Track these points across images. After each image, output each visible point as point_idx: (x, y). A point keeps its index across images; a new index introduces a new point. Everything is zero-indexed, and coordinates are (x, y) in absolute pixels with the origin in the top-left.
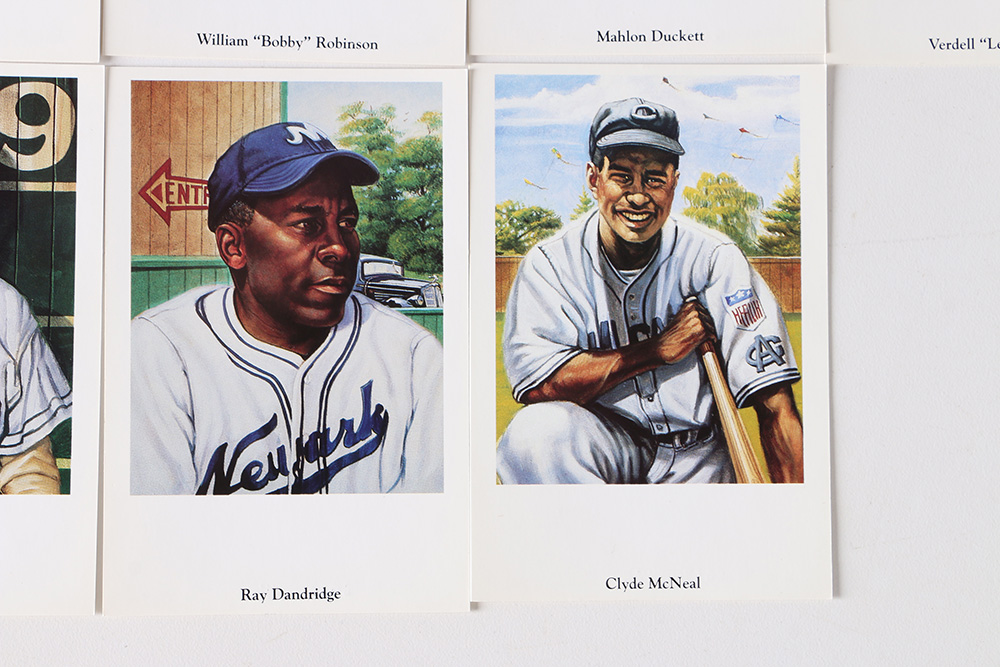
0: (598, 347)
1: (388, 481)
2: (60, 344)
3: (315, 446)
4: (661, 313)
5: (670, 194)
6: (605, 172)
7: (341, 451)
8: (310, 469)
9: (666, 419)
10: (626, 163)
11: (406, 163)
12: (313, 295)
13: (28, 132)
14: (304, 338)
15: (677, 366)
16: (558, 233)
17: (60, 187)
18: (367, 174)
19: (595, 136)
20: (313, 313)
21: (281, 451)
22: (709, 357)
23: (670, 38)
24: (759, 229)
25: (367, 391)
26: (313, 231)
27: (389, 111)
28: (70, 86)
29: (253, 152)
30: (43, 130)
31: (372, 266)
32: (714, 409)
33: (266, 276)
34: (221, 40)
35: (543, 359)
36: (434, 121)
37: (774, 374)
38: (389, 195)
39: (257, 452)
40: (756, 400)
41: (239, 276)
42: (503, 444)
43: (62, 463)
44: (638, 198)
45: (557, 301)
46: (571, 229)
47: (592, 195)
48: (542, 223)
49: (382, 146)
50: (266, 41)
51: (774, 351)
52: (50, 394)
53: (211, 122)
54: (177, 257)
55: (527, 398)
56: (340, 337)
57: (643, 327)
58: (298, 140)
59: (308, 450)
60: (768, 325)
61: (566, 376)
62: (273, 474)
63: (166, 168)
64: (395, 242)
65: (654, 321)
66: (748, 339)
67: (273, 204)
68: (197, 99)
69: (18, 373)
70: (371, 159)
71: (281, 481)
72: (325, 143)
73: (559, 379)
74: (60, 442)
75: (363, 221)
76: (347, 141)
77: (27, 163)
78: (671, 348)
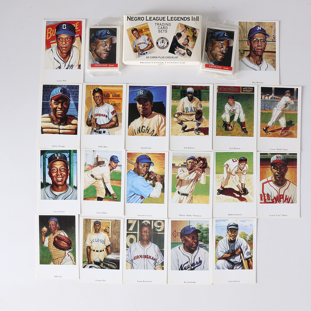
0: (228, 253)
1: (202, 269)
2: (162, 252)
3: (193, 265)
4: (236, 249)
5: (237, 234)
6: (229, 231)
7: (196, 265)
8: (192, 267)
9: (236, 262)
10: (232, 230)
11: (204, 230)
12: (193, 246)
13: (159, 227)
14: (192, 252)
15: (237, 255)
16: (223, 239)
17: (162, 233)
18: (200, 232)
19: (228, 227)
20: (193, 249)
21: (189, 265)
22: (241, 254)
23: (237, 215)
24: (248, 238)
25: (199, 258)
26: (193, 239)
27: (202, 224)
28: (164, 221)
29: (186, 229)
30: (160, 226)
31: (200, 243)
32: (242, 260)
33: (187, 244)
34: (182, 215)
35: (221, 254)
36: (208, 225)
37: (249, 256)
38: (202, 234)
39: (186, 265)
40: (247, 259)
41: (184, 244)
42: (216, 265)
43: (163, 266)
44: (233, 235)
45: (223, 247)
46: (225, 238)
47: (227, 234)
48: (221, 238)
49: (202, 228)
50: (187, 215)
51: (250, 253)
52: (161, 258)
53: (181, 225)
54: (176, 242)
55: (219, 259)
56: (196, 252)
57: (233, 250)
58: (191, 227)
59: (192, 265)
60: (249, 250)
61: (224, 256)
62: (188, 268)
63: (175, 231)
64: (203, 240)
65: (235, 250)
66: (246, 252)
67: (188, 235)
68: (179, 223)
69: (157, 256)
70: (200, 230)
71: (189, 269)
72: (195, 228)
73: (223, 257)
74: (162, 264)
75: (199, 237)
76: (197, 228)
77: (158, 230)
78: (237, 253)
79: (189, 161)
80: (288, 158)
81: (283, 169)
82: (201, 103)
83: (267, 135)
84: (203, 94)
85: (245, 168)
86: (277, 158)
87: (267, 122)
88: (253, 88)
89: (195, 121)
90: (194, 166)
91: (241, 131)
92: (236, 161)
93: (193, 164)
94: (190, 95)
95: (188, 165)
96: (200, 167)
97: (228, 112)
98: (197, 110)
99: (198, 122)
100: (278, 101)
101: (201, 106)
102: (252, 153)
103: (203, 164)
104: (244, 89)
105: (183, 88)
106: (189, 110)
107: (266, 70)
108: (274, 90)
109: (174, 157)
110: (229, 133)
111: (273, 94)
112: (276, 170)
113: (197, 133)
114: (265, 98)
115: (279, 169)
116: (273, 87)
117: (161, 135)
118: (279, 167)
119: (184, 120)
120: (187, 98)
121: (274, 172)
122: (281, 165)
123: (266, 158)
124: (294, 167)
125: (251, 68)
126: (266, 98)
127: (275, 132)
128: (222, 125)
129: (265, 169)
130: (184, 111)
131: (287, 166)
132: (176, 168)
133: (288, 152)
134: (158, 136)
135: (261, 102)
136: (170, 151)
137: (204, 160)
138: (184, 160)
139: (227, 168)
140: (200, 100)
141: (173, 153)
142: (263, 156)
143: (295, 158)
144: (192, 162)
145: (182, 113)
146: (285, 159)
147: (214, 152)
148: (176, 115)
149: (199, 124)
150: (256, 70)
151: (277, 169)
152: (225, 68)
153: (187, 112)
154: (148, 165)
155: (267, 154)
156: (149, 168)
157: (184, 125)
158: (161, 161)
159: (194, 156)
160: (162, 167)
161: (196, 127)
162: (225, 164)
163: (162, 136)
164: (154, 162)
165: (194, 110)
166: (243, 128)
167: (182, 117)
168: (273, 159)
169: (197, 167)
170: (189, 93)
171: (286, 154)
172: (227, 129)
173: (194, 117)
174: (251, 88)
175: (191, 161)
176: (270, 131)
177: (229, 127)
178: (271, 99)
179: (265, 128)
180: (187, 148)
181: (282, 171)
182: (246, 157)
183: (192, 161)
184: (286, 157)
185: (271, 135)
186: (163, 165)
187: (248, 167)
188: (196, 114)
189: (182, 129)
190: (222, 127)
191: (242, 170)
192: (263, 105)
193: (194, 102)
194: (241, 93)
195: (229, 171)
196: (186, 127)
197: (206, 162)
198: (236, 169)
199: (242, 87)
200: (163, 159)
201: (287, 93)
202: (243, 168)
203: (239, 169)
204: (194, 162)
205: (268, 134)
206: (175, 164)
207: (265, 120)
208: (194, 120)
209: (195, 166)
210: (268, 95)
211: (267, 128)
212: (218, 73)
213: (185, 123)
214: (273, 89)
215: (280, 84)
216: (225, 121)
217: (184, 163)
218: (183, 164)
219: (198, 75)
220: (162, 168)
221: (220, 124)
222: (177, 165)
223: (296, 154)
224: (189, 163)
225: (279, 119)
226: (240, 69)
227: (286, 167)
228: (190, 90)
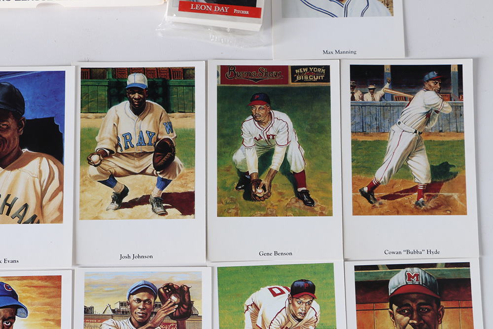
79: (135, 297)
80: (442, 277)
81: (429, 314)
82: (172, 120)
83: (375, 210)
84: (177, 93)
85: (310, 315)
86: (409, 280)
87: (372, 170)
88: (327, 68)
89: (152, 174)
90: (153, 313)
91: (293, 201)
92: (282, 292)
93: (148, 306)
94: (137, 96)
95: (132, 309)
96: (172, 316)
97: (252, 142)
98: (158, 139)
99: (161, 176)
100: (403, 106)
101: (171, 127)
102: (329, 267)
103: (180, 304)
104: (300, 74)
105: (114, 76)
106: (135, 141)
107: (362, 15)
108: (389, 72)
109: (91, 288)
110: (257, 207)
111: (387, 85)
112: (408, 318)
113: (160, 210)
114: (362, 99)
115: (418, 314)
116: (387, 63)
117: (50, 220)
118: (414, 306)
119: (119, 170)
120: (126, 104)
121: (400, 324)
122: (422, 301)
123: (373, 279)
124: (464, 304)
125: (319, 10)
126: (368, 97)
127: (399, 200)
128: (236, 184)
129: (371, 314)
130: (118, 145)
131: (442, 303)
132: (97, 319)
133: (440, 259)
134: (38, 222)
135: (352, 109)
136: (76, 269)
137: (182, 292)
138: (122, 295)
139: (254, 316)
140: (168, 109)
141: (87, 274)
142: (366, 274)
143: (463, 276)
144: (145, 301)
145: (111, 152)
146: (433, 280)
147: (213, 268)
148: (95, 158)
149: (165, 183)
150: (333, 15)
151: (410, 314)
152: (239, 12)
153: (127, 148)
154: (8, 315)
155: (376, 267)
156: (12, 324)
157: (119, 188)
158: (48, 300)
159: (150, 280)
160: (53, 320)
161: (155, 193)
162: (249, 302)
163: (52, 222)
164: (28, 305)
165: (150, 139)
166: (300, 190)
167: (114, 164)
168: (396, 284)
169: (161, 314)
170: (135, 89)
171: (434, 265)
172: (249, 196)
173: (149, 160)
174: (319, 70)
175: (144, 296)
176: (384, 198)
177: (256, 187)
178: (381, 100)
179: (366, 189)
180: (129, 257)
181: (427, 318)
182: (313, 280)
183: (145, 298)
184: (436, 275)
185: (386, 207)
186: (55, 312)
187: (321, 311)
188: (154, 152)
189: (114, 200)
190: (237, 188)
191: (300, 320)
192: (358, 119)
193: (150, 115)
194: (291, 84)
195: (260, 325)
196: (125, 192)
197: (187, 300)
198: (282, 318)
199: (294, 68)
200: (54, 294)
201: (431, 80)
202: (305, 314)
203: (291, 318)
204: (152, 300)
205: (377, 205)
206: (92, 308)
207: (366, 165)
208: (149, 171)
209: (156, 313)
210: (374, 89)
211: (373, 187)
212: (219, 29)
213: (122, 182)
214: (387, 71)
215: (407, 53)
216: (243, 170)
217: (122, 304)
218: (118, 306)
219: (160, 35)
220: (52, 323)
221: (229, 182)
222: (98, 311)
223: (467, 265)
224: (135, 304)
225: (408, 159)
226: (285, 14)
227: (439, 305)
228: (135, 80)
